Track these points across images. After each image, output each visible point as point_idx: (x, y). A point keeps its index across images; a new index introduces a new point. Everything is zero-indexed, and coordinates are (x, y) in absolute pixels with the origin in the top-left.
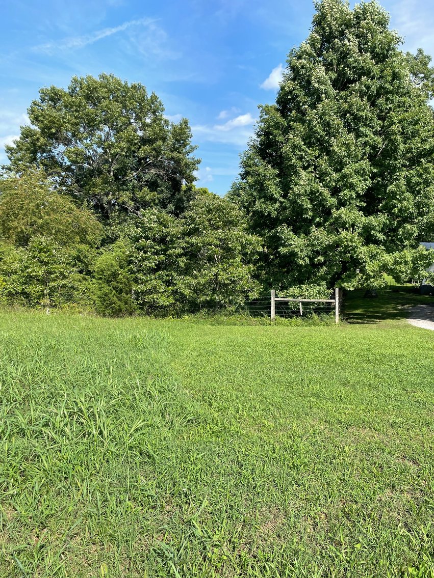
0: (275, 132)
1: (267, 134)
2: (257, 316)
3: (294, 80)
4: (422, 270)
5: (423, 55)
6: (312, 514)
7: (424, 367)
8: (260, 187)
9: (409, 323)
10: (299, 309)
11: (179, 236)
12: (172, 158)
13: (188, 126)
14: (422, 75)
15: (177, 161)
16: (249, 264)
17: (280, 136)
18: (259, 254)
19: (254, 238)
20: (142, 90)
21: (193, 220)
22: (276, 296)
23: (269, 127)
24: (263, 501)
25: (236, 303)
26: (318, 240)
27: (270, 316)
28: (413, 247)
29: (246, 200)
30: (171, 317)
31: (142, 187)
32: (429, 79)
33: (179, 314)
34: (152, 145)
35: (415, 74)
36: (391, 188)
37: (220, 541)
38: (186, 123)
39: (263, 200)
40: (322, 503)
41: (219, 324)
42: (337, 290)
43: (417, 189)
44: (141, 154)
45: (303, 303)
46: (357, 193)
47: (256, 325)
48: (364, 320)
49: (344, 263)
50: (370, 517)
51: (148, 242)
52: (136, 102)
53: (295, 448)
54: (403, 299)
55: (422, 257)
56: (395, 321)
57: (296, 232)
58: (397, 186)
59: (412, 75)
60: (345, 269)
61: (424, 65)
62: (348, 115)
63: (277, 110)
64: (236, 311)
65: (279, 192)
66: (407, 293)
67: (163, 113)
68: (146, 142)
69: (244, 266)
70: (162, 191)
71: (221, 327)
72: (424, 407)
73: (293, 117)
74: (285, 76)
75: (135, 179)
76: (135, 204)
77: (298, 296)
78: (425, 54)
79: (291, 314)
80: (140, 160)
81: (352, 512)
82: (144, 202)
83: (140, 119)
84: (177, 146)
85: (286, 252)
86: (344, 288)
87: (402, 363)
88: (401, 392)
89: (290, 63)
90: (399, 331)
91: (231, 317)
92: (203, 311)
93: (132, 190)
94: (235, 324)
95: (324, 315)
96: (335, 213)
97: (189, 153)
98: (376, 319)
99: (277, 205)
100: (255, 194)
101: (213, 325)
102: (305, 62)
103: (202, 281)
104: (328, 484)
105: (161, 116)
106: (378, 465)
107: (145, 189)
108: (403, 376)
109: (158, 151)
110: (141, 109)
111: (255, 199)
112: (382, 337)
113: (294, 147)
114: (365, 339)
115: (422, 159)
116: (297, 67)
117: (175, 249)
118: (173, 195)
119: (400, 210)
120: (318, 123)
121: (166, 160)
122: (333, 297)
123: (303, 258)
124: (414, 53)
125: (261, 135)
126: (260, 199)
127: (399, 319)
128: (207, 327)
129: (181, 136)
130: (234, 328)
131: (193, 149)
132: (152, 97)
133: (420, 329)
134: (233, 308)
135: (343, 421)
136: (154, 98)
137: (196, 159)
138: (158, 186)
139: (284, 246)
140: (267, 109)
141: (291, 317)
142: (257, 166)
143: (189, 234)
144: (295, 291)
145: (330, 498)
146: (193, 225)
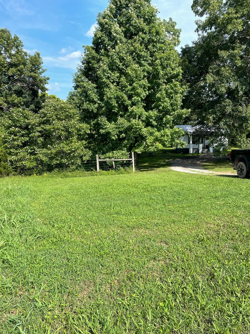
0: (93, 61)
1: (88, 63)
2: (89, 170)
3: (102, 31)
4: (176, 140)
5: (172, 21)
6: (109, 281)
7: (176, 192)
8: (85, 94)
9: (171, 169)
10: (113, 165)
11: (37, 125)
12: (31, 76)
13: (40, 56)
14: (172, 33)
15: (35, 78)
16: (83, 140)
17: (96, 64)
18: (88, 134)
19: (84, 125)
20: (8, 32)
21: (45, 115)
22: (100, 158)
23: (89, 58)
24: (81, 279)
25: (76, 164)
26: (122, 125)
27: (96, 170)
28: (172, 128)
29: (78, 102)
30: (35, 175)
31: (12, 94)
32: (176, 35)
33: (40, 173)
34: (17, 67)
35: (169, 32)
36: (158, 95)
37: (53, 307)
38: (38, 54)
39: (88, 102)
40: (115, 274)
41: (66, 177)
42: (133, 153)
43: (171, 96)
44: (10, 73)
45: (115, 161)
46: (141, 98)
47: (88, 176)
48: (149, 169)
49: (136, 138)
50: (142, 278)
51: (17, 129)
52: (4, 40)
53: (102, 245)
54: (169, 156)
55: (176, 133)
56: (164, 168)
57: (109, 120)
58: (161, 94)
59: (167, 32)
60: (136, 141)
61: (173, 27)
62: (134, 53)
63: (93, 48)
64: (76, 169)
65: (97, 98)
66: (170, 153)
67: (23, 47)
68: (12, 65)
69: (79, 141)
70: (25, 97)
71: (68, 178)
72: (173, 213)
73: (102, 53)
74: (96, 29)
75: (7, 89)
76: (8, 105)
77: (112, 158)
78: (173, 21)
79: (108, 168)
80: (9, 77)
81: (132, 276)
82: (14, 103)
83: (8, 51)
84: (33, 68)
85: (104, 132)
86: (136, 152)
87: (165, 191)
88: (163, 206)
89: (99, 21)
90: (165, 174)
91: (73, 172)
92: (56, 170)
93: (5, 96)
94: (76, 177)
95: (127, 168)
96: (130, 109)
97: (42, 73)
98: (155, 168)
99: (96, 105)
100: (83, 99)
101: (62, 178)
102: (107, 20)
103: (54, 151)
104: (120, 263)
105: (22, 49)
106: (147, 248)
107: (14, 95)
108: (164, 197)
109: (21, 72)
110: (8, 44)
111: (83, 102)
112: (156, 177)
113: (104, 71)
114: (148, 179)
115: (173, 80)
116: (103, 23)
117: (35, 133)
118: (33, 99)
119: (163, 108)
120: (117, 57)
121: (27, 77)
122: (131, 157)
123: (114, 136)
124: (168, 20)
125: (85, 63)
126: (86, 102)
127: (166, 167)
128: (59, 179)
129: (36, 63)
130: (75, 179)
131: (44, 71)
132: (14, 37)
133: (176, 172)
134: (74, 167)
135: (130, 226)
136: (16, 39)
137: (46, 77)
138: (22, 94)
139: (103, 129)
140: (88, 48)
141: (109, 170)
142: (83, 82)
143: (44, 123)
144: (110, 155)
145: (120, 270)
146: (46, 118)
